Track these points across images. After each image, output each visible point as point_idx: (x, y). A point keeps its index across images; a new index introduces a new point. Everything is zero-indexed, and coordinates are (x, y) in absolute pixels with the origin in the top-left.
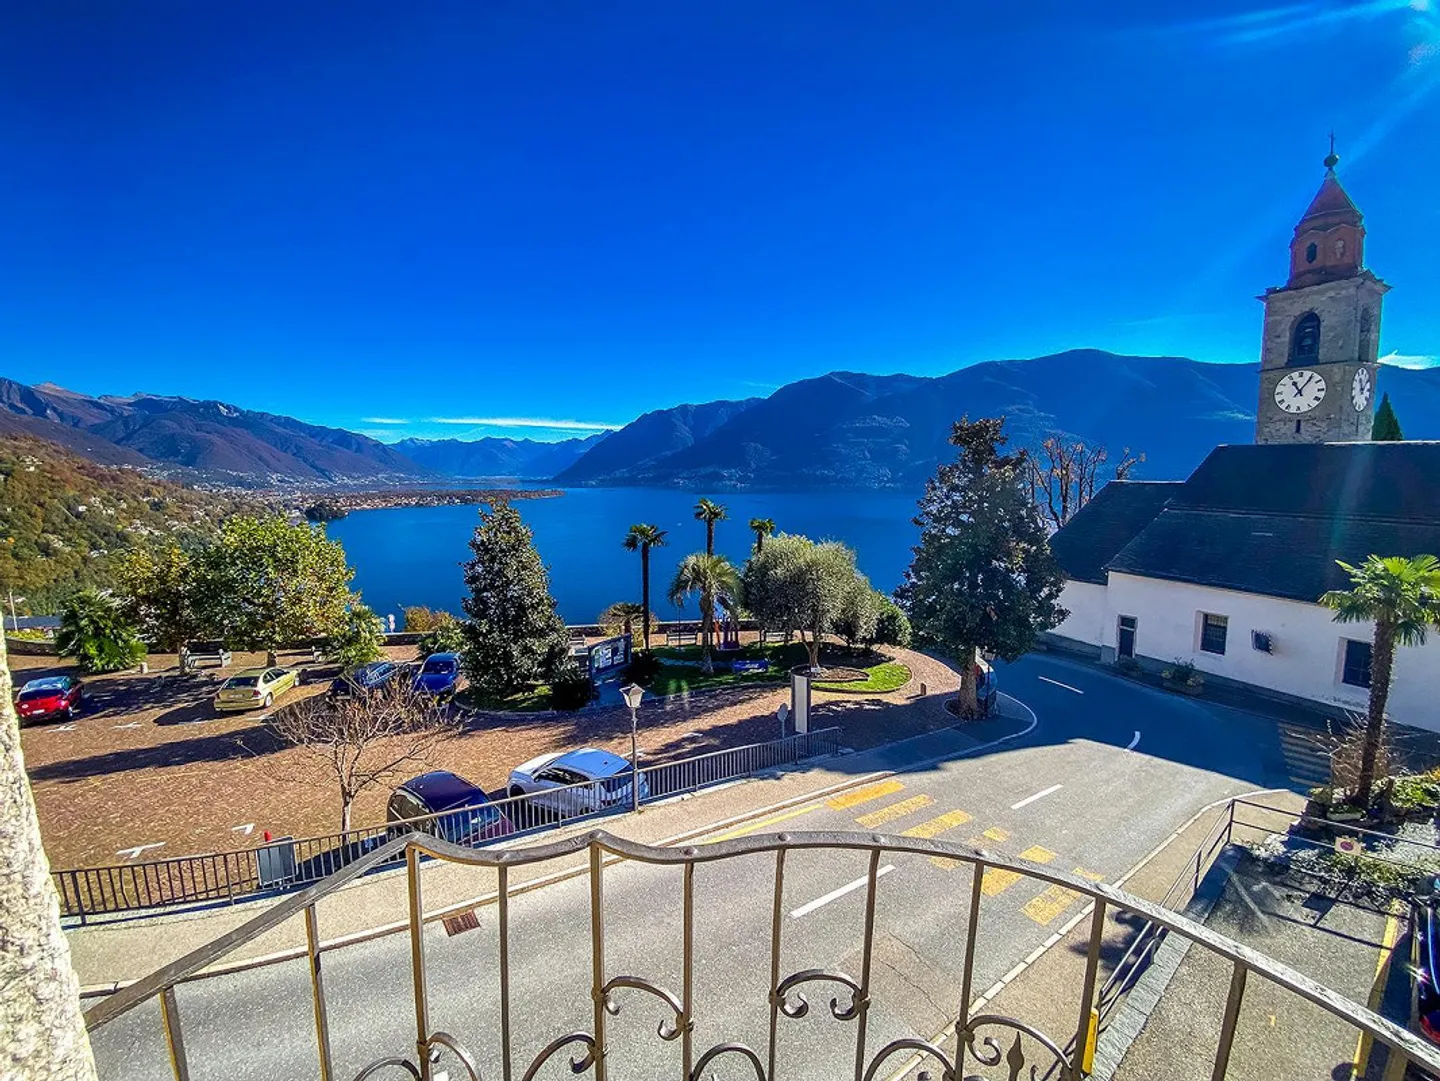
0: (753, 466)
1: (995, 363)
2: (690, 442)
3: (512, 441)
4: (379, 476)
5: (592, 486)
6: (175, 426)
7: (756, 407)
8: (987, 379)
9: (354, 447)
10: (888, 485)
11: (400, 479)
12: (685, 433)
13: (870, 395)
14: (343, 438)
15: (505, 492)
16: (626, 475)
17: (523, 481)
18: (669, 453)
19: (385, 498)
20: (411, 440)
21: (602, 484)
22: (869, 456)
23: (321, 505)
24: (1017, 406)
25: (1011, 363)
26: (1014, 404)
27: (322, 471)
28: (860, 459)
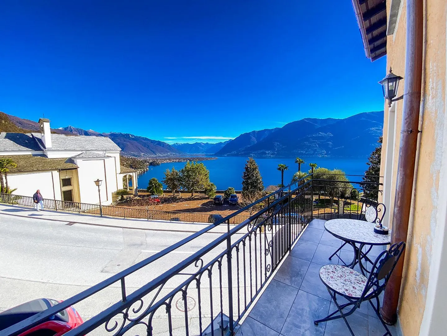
0: (276, 150)
1: (366, 113)
2: (256, 142)
3: (203, 143)
4: (168, 154)
5: (225, 156)
6: (119, 140)
7: (278, 131)
8: (363, 119)
9: (162, 146)
10: (325, 156)
11: (174, 154)
12: (254, 140)
13: (318, 126)
14: (159, 143)
15: (201, 158)
16: (236, 153)
17: (206, 155)
18: (249, 146)
19: (170, 159)
20: (177, 143)
21: (228, 156)
22: (318, 146)
23: (154, 161)
24: (375, 128)
25: (372, 112)
26: (374, 127)
27: (154, 152)
28: (315, 147)
